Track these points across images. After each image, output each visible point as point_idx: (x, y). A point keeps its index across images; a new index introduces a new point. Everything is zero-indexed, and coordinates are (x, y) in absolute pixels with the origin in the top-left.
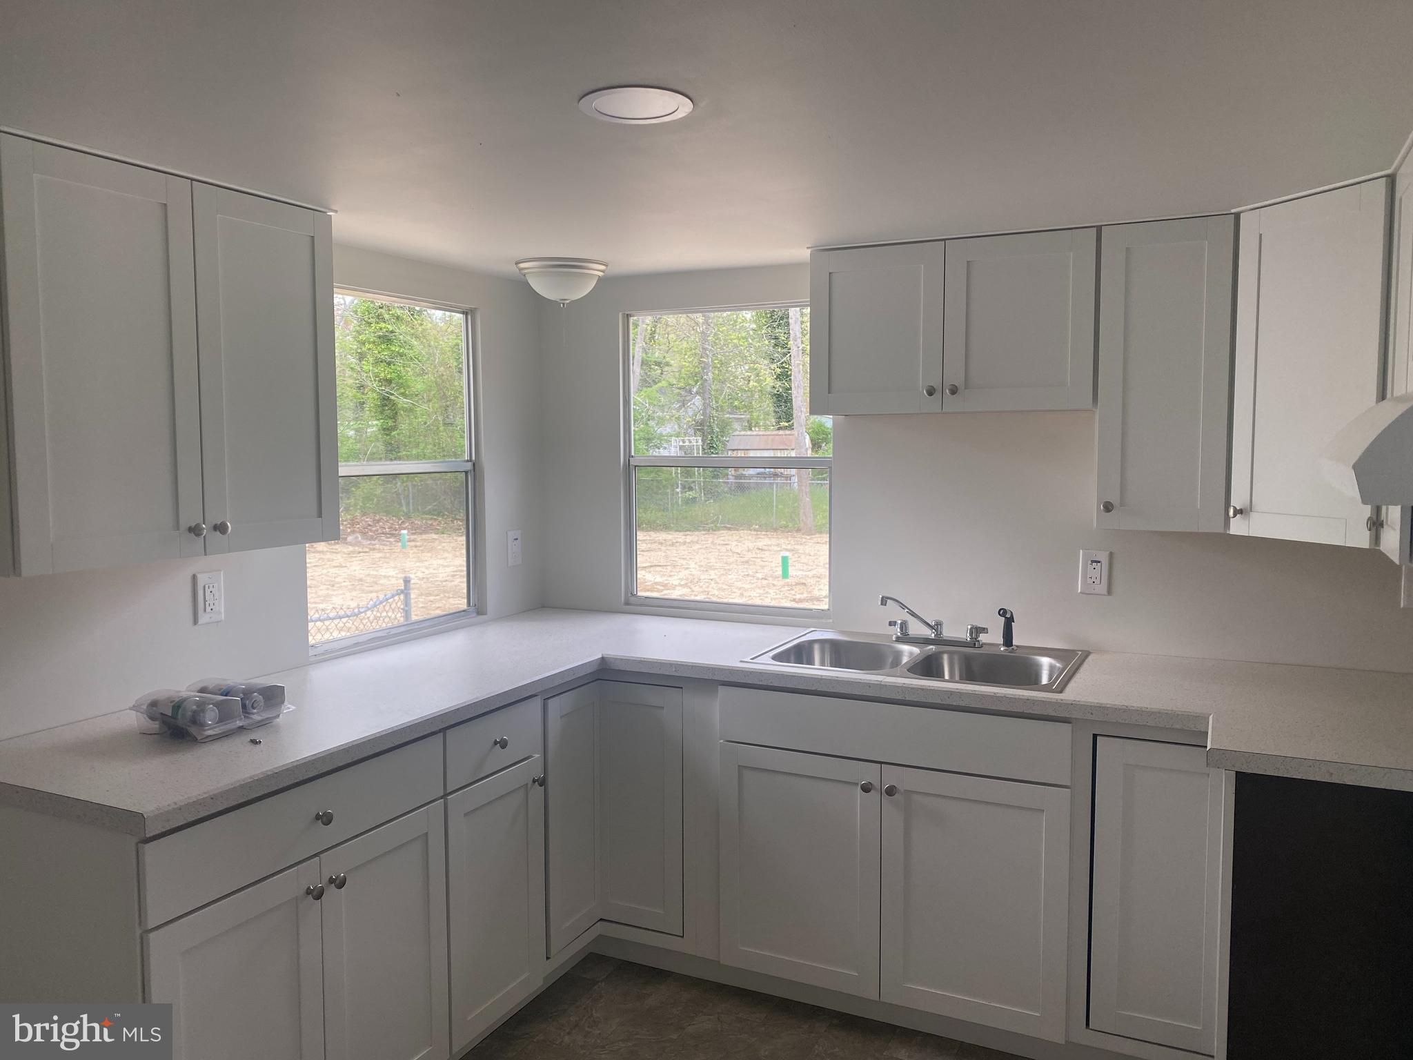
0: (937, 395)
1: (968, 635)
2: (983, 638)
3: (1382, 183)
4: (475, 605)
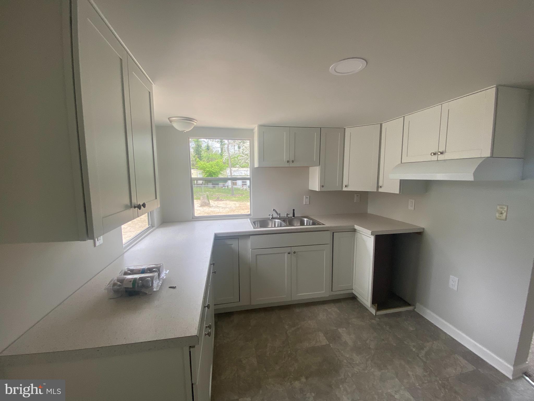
1: (286, 215)
2: (289, 216)
3: (379, 125)
4: (151, 225)
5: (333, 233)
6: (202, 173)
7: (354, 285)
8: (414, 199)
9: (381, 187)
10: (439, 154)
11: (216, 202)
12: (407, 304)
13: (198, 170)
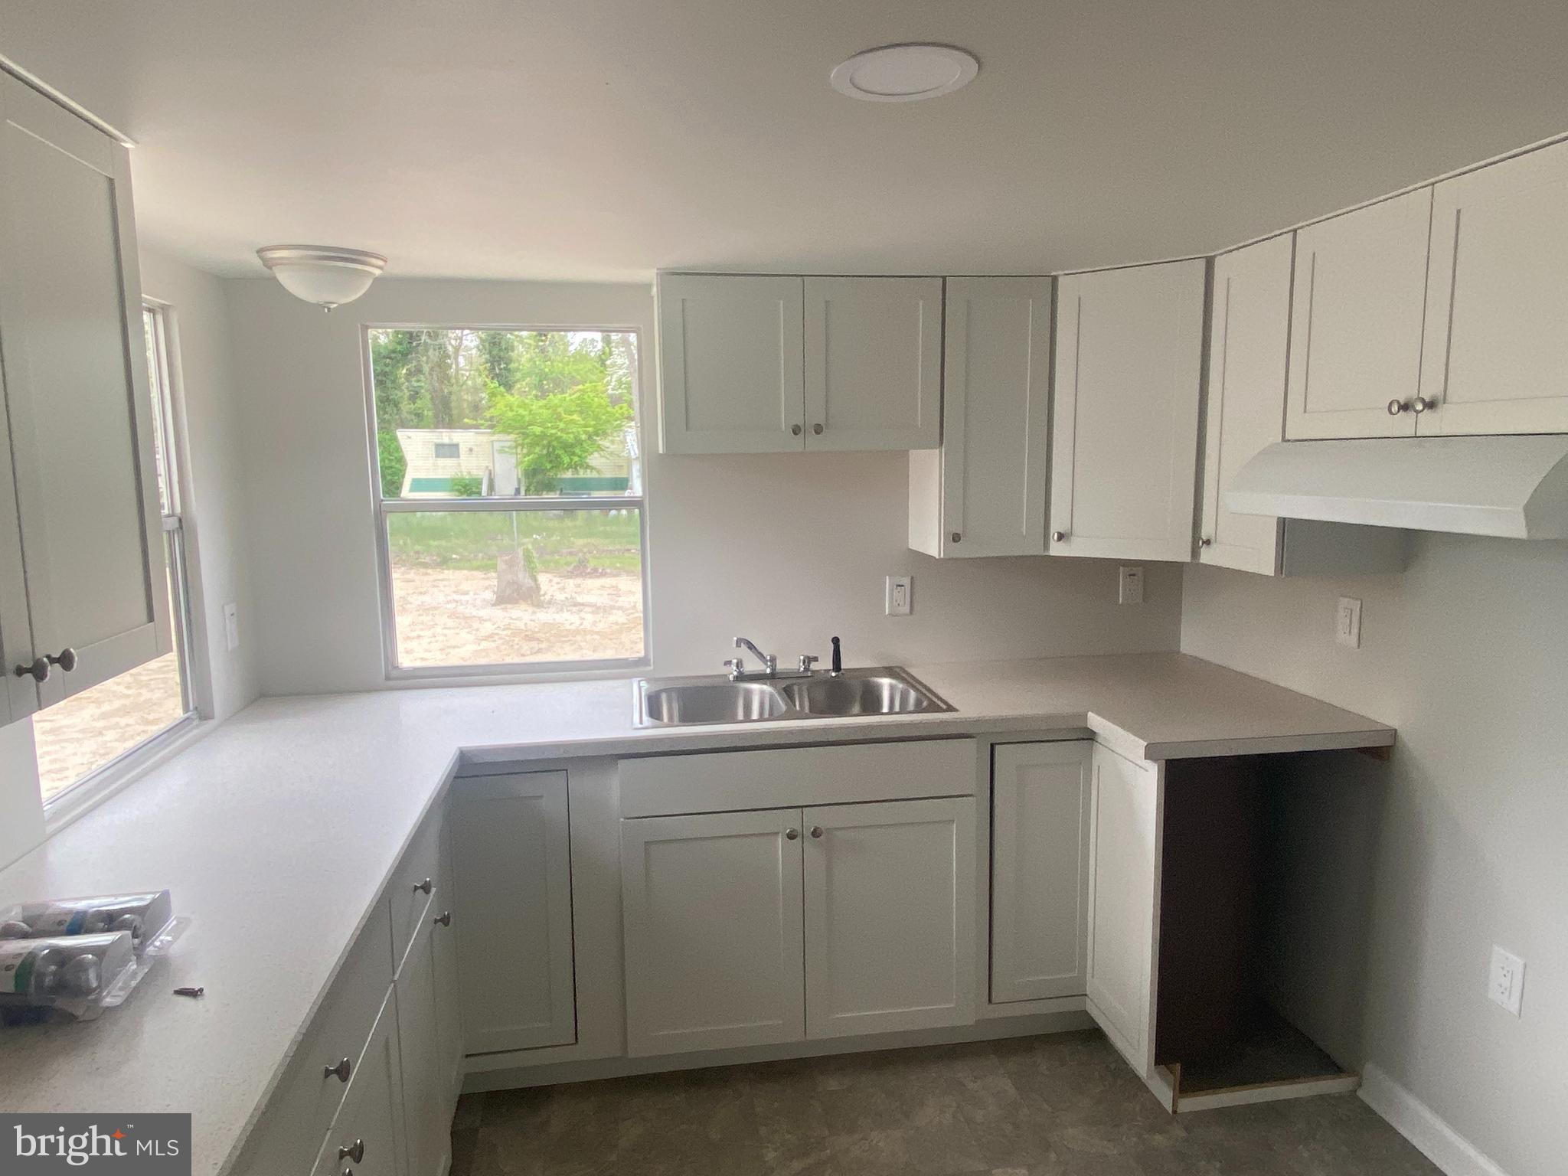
0: (801, 435)
1: (801, 664)
2: (814, 666)
3: (1202, 264)
4: (196, 708)
5: (992, 746)
6: (516, 447)
7: (1089, 976)
8: (1357, 599)
9: (1208, 542)
10: (1419, 407)
11: (571, 583)
12: (1330, 1066)
13: (494, 434)
